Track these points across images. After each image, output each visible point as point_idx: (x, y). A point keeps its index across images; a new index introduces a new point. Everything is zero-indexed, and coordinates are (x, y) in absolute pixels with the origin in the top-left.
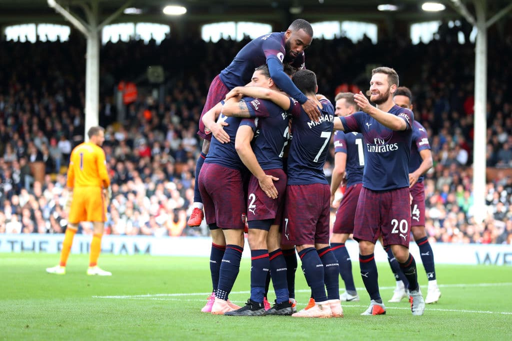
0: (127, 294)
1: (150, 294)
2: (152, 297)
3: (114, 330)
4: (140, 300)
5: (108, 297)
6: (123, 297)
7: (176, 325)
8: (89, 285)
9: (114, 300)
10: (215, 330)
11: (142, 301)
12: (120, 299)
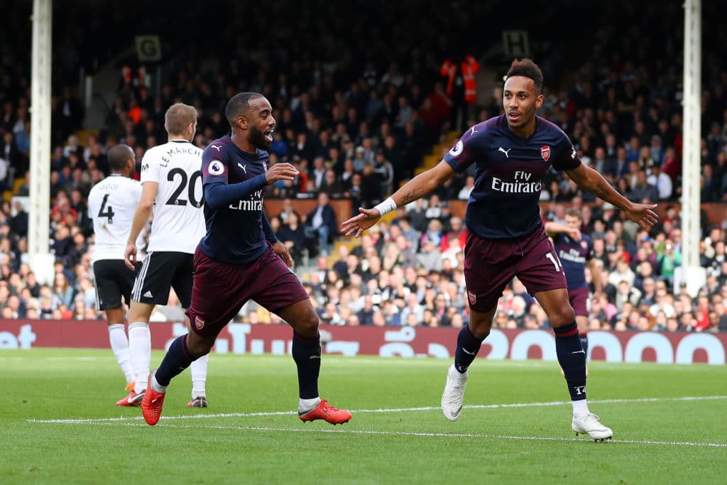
0: (85, 417)
1: (124, 416)
2: (126, 422)
3: (54, 476)
4: (107, 427)
5: (53, 421)
6: (78, 421)
7: (159, 467)
8: (25, 402)
9: (62, 426)
10: (222, 476)
11: (110, 427)
12: (73, 424)
